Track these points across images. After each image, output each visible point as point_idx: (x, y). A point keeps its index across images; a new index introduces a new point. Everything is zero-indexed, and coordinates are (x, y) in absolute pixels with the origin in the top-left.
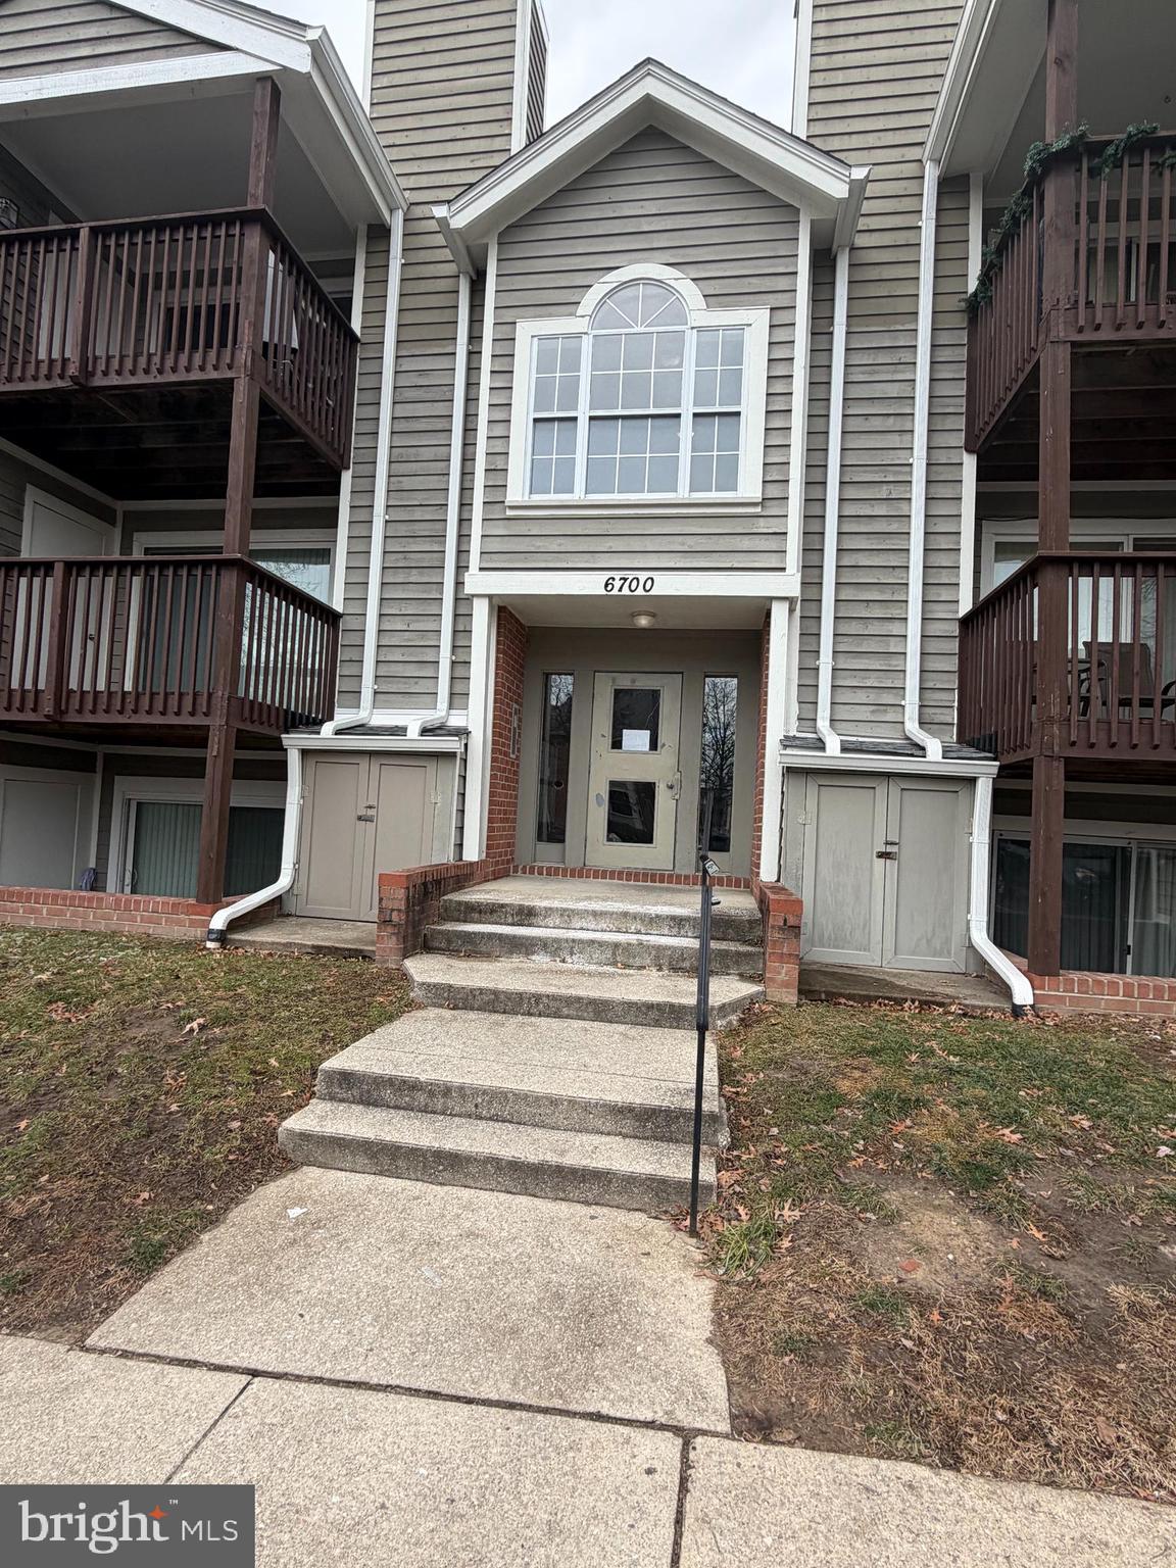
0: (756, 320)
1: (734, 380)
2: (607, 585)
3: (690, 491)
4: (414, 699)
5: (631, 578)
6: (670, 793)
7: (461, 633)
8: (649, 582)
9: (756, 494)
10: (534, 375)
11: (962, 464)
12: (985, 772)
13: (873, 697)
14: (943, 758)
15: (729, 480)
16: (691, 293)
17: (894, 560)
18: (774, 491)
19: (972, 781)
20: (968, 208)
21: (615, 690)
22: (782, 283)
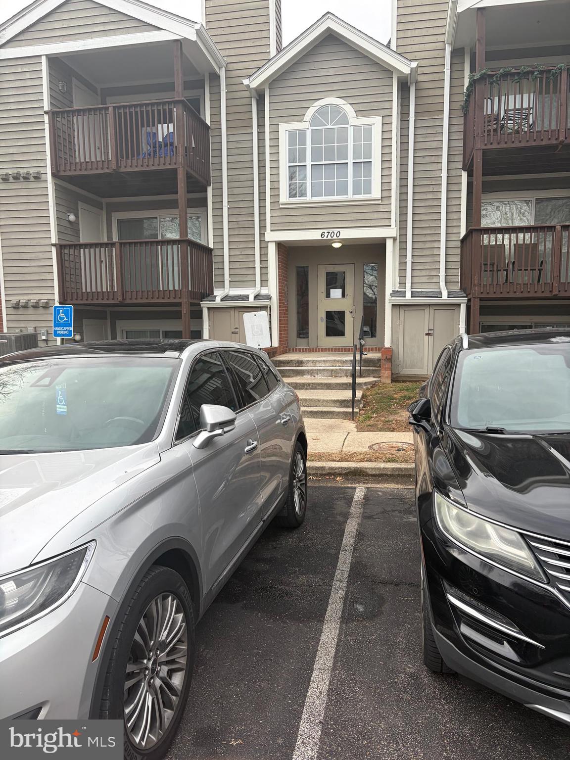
0: (376, 122)
1: (368, 148)
2: (322, 235)
3: (353, 195)
4: (246, 283)
5: (331, 232)
6: (351, 315)
7: (264, 255)
8: (338, 233)
9: (379, 196)
10: (288, 147)
11: (461, 176)
12: (463, 302)
13: (428, 273)
14: (448, 297)
15: (368, 191)
16: (349, 110)
17: (435, 217)
18: (386, 194)
19: (460, 305)
20: (464, 63)
21: (327, 273)
22: (387, 105)
